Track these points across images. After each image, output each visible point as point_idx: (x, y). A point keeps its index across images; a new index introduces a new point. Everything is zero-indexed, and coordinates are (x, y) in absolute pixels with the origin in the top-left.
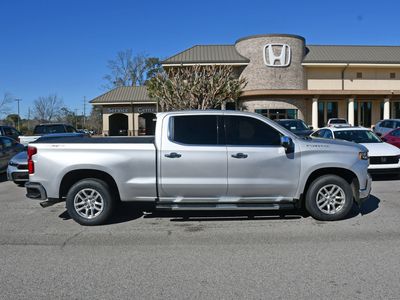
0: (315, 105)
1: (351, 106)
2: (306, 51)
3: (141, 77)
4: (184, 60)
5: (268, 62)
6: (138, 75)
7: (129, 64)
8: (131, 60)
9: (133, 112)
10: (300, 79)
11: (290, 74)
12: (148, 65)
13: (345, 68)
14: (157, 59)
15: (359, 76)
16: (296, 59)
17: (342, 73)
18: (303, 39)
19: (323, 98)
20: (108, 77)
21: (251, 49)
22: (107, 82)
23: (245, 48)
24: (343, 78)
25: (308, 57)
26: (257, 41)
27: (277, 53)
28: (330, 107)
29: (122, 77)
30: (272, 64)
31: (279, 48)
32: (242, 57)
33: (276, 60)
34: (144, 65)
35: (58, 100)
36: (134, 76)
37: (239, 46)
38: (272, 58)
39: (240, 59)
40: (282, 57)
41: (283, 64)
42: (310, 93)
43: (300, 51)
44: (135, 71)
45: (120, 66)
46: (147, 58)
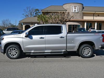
0: (85, 24)
1: (96, 24)
2: (83, 8)
3: (33, 14)
4: (48, 10)
5: (72, 11)
6: (32, 14)
7: (30, 10)
8: (30, 9)
9: (32, 25)
10: (82, 16)
11: (79, 14)
12: (35, 11)
13: (94, 13)
14: (38, 9)
15: (98, 16)
16: (81, 10)
17: (94, 15)
18: (83, 5)
19: (88, 22)
20: (23, 14)
21: (67, 7)
22: (23, 15)
23: (66, 7)
24: (94, 16)
25: (84, 10)
26: (69, 5)
27: (75, 8)
28: (90, 25)
29: (28, 14)
30: (73, 12)
31: (76, 7)
32: (65, 9)
33: (75, 11)
34: (34, 11)
35: (9, 21)
36: (31, 14)
37: (64, 6)
38: (74, 10)
39: (64, 10)
40: (76, 10)
41: (77, 12)
42: (84, 20)
43: (82, 8)
44: (31, 13)
45: (27, 11)
46: (35, 9)
